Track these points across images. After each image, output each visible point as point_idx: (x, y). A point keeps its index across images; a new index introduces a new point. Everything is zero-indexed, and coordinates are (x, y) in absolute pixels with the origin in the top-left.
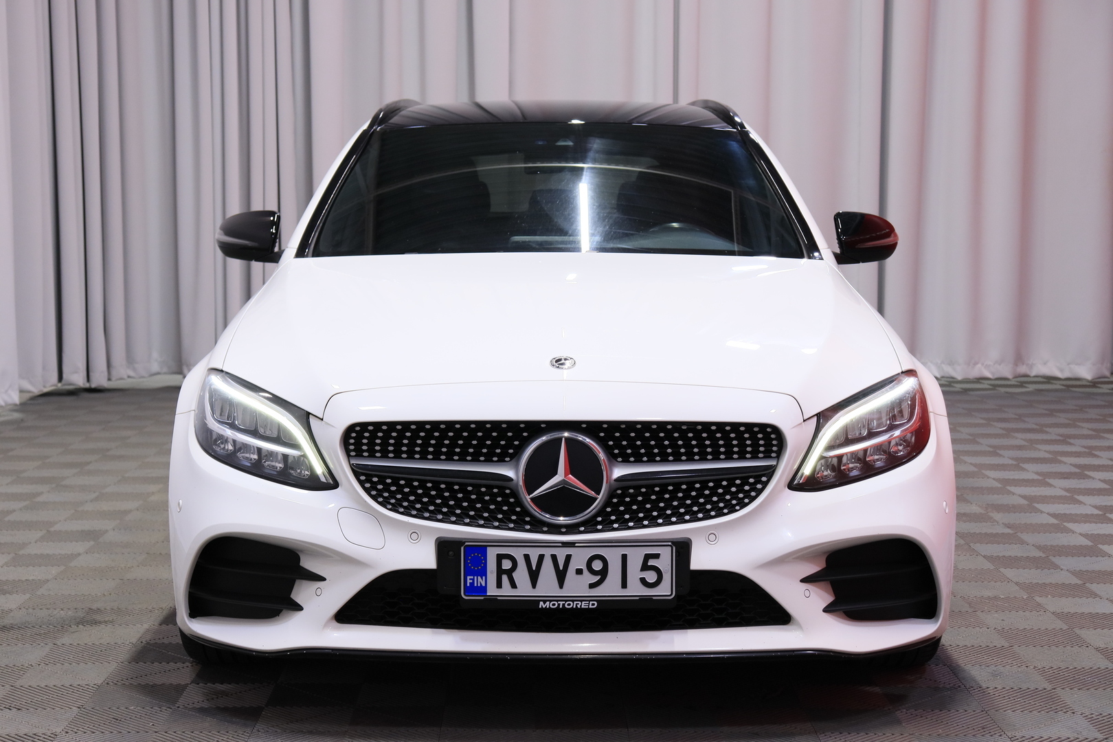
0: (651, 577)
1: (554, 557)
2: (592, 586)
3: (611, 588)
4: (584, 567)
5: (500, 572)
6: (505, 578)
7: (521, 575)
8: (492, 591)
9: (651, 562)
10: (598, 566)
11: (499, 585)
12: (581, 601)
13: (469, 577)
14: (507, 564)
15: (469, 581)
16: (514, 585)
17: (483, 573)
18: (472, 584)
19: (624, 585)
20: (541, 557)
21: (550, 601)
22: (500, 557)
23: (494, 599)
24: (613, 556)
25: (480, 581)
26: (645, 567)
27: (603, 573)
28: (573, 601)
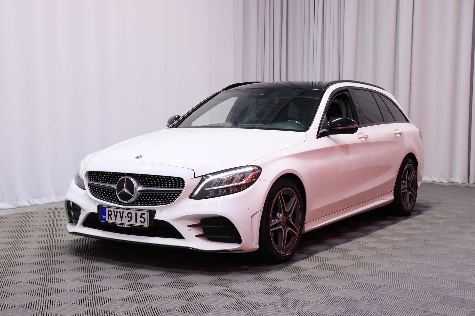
0: (143, 220)
1: (120, 212)
2: (129, 221)
3: (133, 222)
4: (127, 216)
5: (109, 215)
6: (109, 216)
7: (113, 216)
8: (107, 220)
9: (143, 216)
10: (130, 215)
11: (108, 219)
12: (126, 225)
13: (102, 216)
14: (110, 213)
15: (102, 217)
16: (111, 219)
17: (105, 215)
18: (103, 218)
19: (136, 222)
20: (117, 211)
21: (119, 224)
22: (109, 211)
23: (107, 223)
24: (133, 213)
25: (104, 217)
26: (141, 217)
27: (131, 218)
28: (124, 225)
